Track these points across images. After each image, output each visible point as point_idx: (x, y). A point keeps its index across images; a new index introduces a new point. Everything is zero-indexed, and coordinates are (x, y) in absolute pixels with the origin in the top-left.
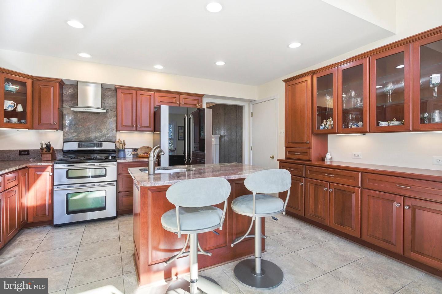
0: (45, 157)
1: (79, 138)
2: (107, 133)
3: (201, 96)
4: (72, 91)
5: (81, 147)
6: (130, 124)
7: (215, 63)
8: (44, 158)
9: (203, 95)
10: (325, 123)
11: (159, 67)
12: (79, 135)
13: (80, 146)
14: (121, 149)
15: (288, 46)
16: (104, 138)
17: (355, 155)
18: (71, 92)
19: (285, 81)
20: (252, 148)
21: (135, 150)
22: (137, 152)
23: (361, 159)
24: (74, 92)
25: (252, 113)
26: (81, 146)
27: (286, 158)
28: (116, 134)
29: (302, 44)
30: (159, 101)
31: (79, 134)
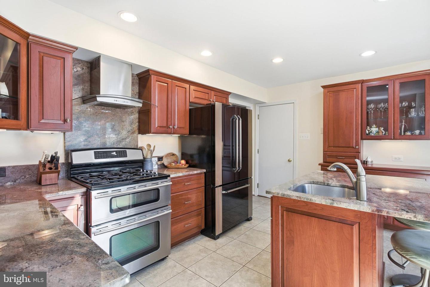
0: (48, 178)
1: (90, 143)
2: (126, 136)
3: (228, 93)
4: (79, 69)
5: (99, 158)
6: (165, 125)
7: (271, 60)
8: (46, 180)
9: (230, 93)
10: (369, 129)
11: (206, 53)
12: (90, 139)
13: (97, 156)
14: (148, 158)
15: (360, 55)
16: (124, 143)
17: (395, 158)
18: (77, 71)
19: (324, 87)
20: (258, 151)
21: (160, 159)
22: (162, 162)
23: (402, 161)
24: (81, 72)
25: (258, 115)
26: (99, 156)
27: (324, 162)
28: (137, 137)
29: (376, 52)
30: (194, 97)
31: (89, 137)
